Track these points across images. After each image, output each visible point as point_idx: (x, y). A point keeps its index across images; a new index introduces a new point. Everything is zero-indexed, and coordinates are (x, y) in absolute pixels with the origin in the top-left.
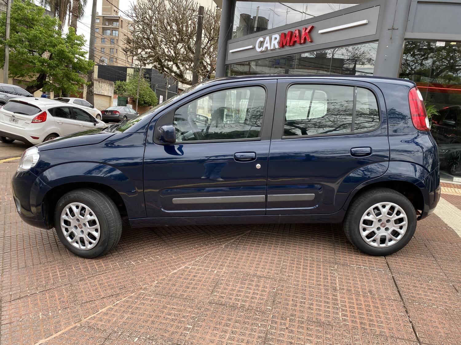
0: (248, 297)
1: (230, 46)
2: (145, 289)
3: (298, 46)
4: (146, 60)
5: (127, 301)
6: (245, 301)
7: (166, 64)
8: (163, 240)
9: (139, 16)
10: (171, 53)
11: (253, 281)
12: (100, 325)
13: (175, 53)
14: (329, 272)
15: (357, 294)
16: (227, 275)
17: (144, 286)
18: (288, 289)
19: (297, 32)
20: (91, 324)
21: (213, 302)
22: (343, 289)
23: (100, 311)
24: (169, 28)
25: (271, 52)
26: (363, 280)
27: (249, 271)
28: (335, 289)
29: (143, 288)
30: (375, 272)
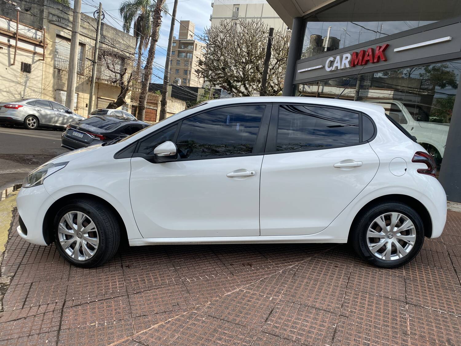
0: (304, 330)
1: (299, 66)
2: (198, 309)
3: (370, 65)
4: (216, 81)
5: (179, 320)
6: (301, 335)
7: (234, 85)
8: (219, 259)
9: (211, 39)
10: (240, 74)
11: (311, 313)
12: (150, 342)
13: (243, 74)
14: (398, 312)
15: (433, 343)
16: (283, 303)
17: (197, 306)
18: (349, 327)
19: (370, 51)
20: (142, 339)
21: (266, 331)
22: (415, 334)
23: (152, 327)
24: (239, 50)
25: (342, 71)
26: (441, 326)
27: (307, 302)
28: (405, 333)
29: (196, 307)
30: (455, 318)
